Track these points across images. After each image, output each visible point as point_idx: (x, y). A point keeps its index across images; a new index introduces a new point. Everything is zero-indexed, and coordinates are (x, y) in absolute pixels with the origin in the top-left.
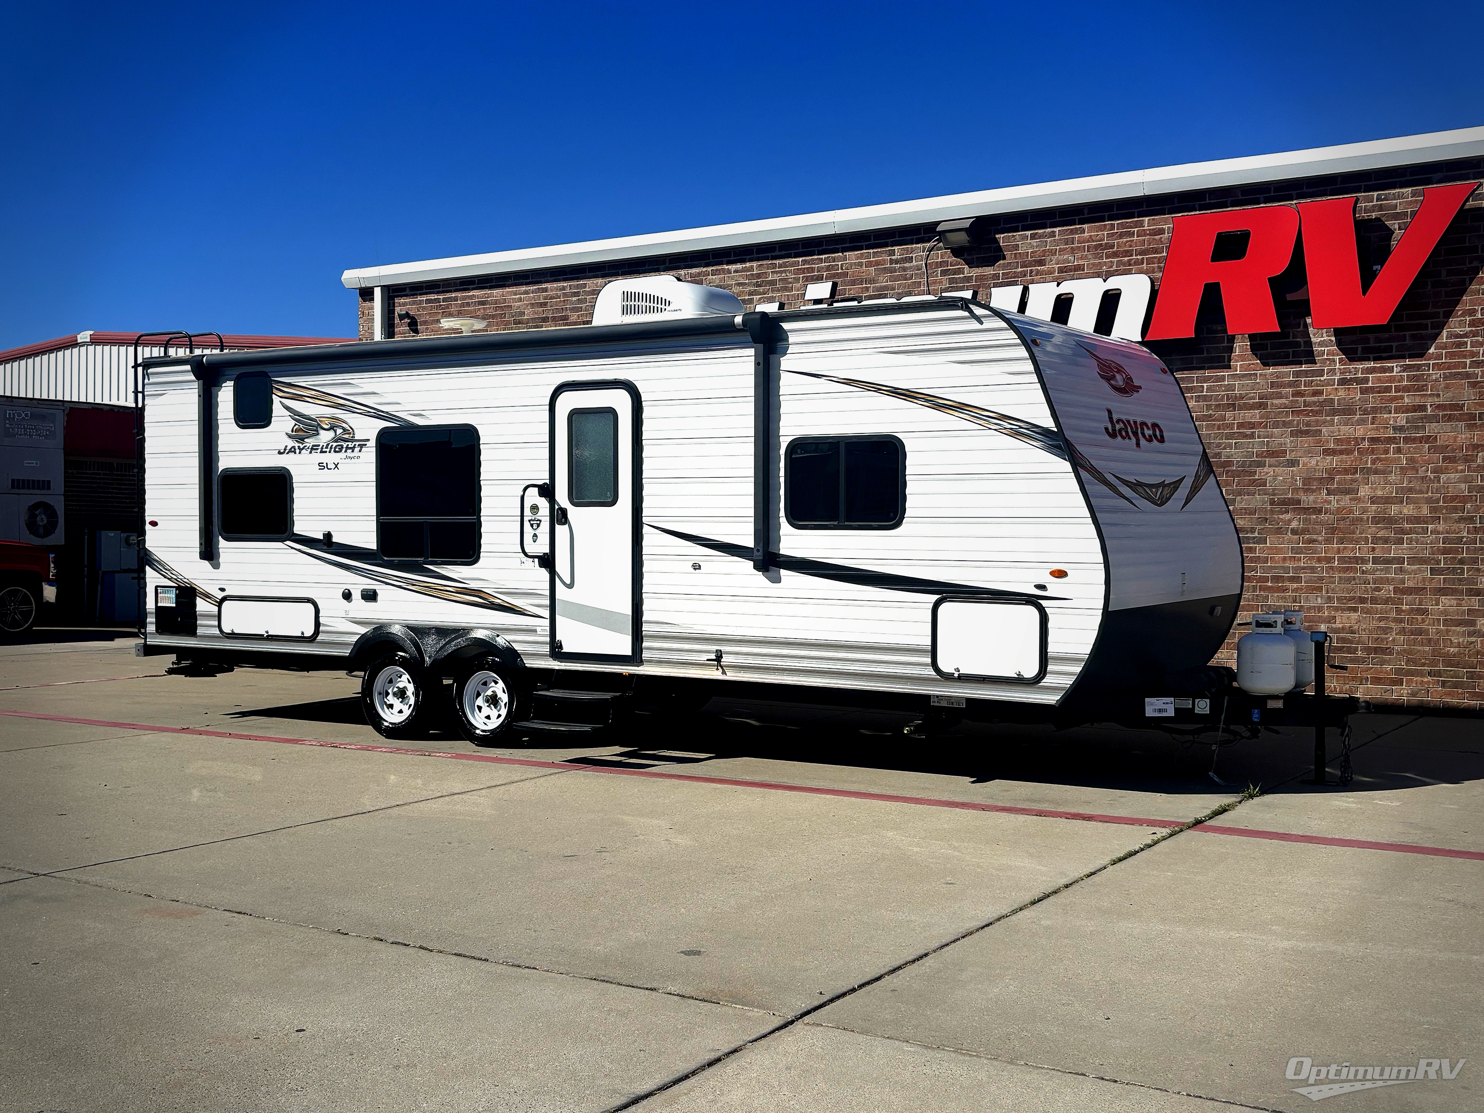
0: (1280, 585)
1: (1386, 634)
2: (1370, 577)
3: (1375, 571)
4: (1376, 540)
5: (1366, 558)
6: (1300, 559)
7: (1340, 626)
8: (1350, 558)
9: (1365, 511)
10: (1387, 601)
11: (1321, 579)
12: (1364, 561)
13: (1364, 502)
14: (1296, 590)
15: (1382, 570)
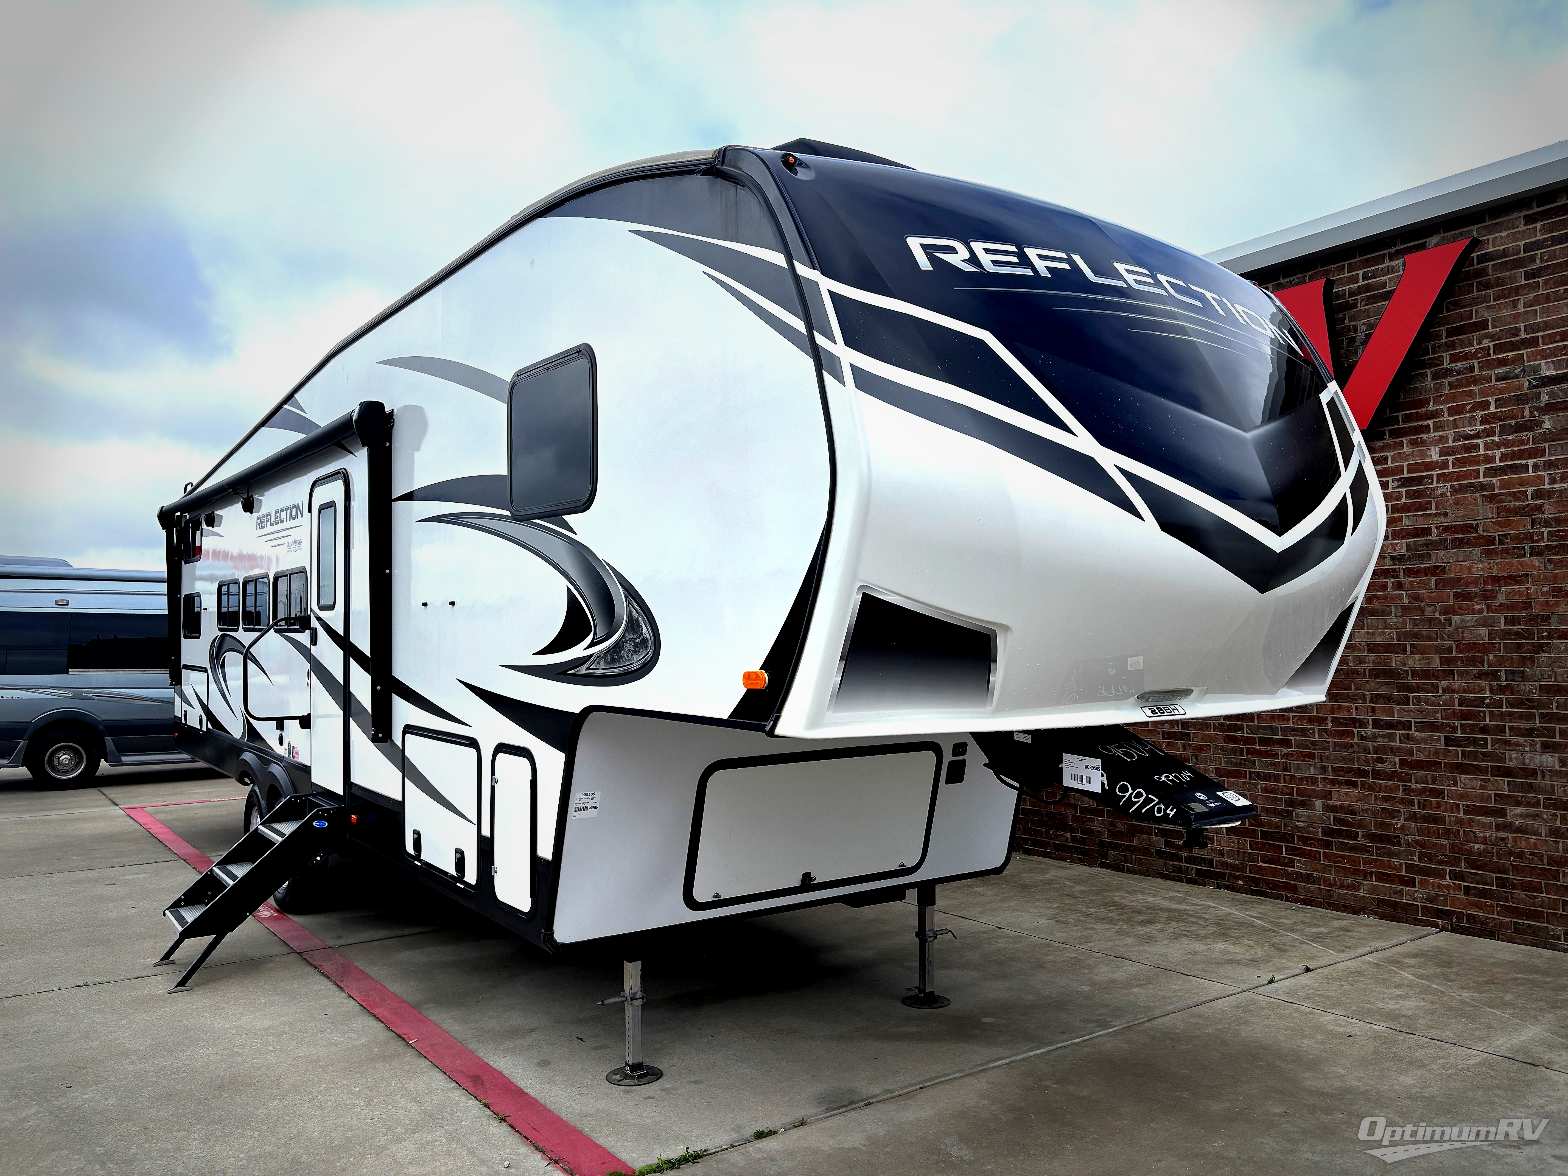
0: (1269, 748)
1: (1393, 818)
2: (1370, 744)
3: (1374, 737)
4: (1375, 699)
5: (1364, 721)
6: (1288, 719)
7: (1338, 803)
8: (1345, 719)
9: (1361, 661)
10: (1391, 776)
11: (1314, 743)
12: (1362, 724)
13: (1360, 650)
14: (1286, 756)
15: (1383, 736)
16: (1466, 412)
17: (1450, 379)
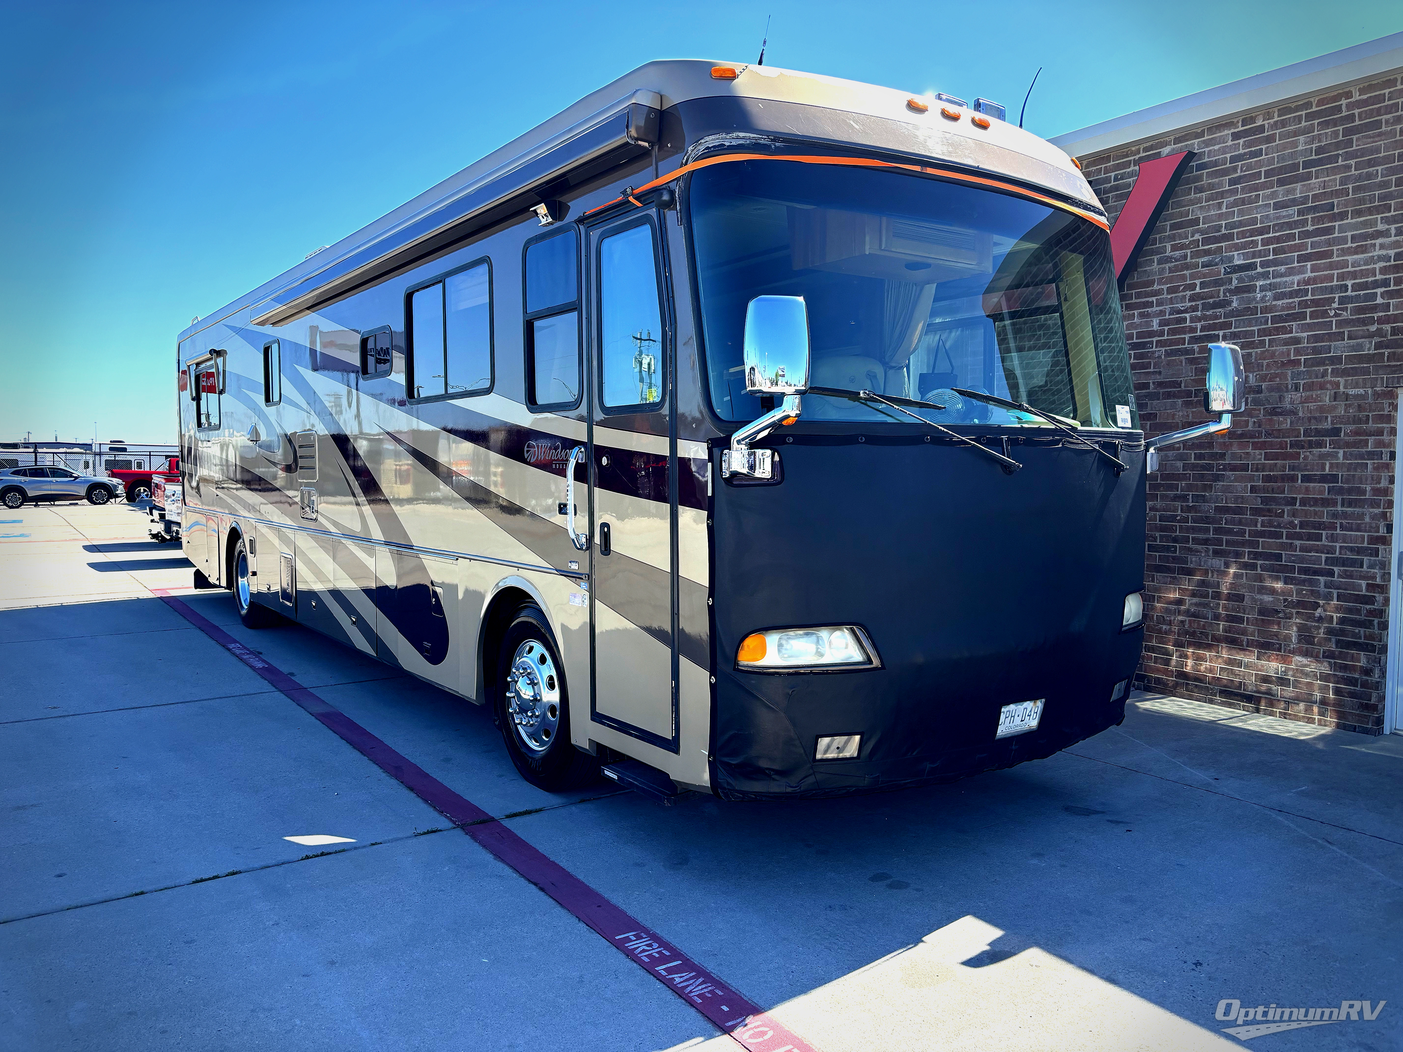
16: (1180, 292)
17: (1169, 265)
